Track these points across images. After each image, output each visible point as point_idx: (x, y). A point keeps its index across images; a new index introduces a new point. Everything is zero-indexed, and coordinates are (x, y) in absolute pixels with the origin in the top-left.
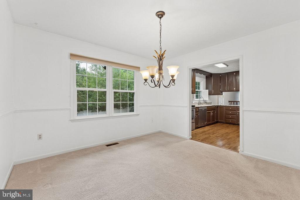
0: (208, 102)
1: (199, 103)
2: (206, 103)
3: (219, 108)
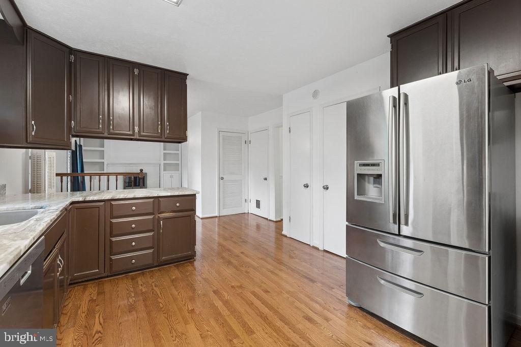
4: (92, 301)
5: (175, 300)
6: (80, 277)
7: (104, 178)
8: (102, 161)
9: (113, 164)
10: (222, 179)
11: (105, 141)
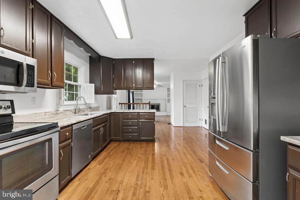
0: (94, 106)
1: (76, 110)
2: (90, 108)
3: (112, 117)
4: (115, 147)
5: (137, 153)
6: (115, 139)
7: (141, 105)
8: (142, 98)
9: (146, 99)
10: (185, 106)
11: (143, 90)
